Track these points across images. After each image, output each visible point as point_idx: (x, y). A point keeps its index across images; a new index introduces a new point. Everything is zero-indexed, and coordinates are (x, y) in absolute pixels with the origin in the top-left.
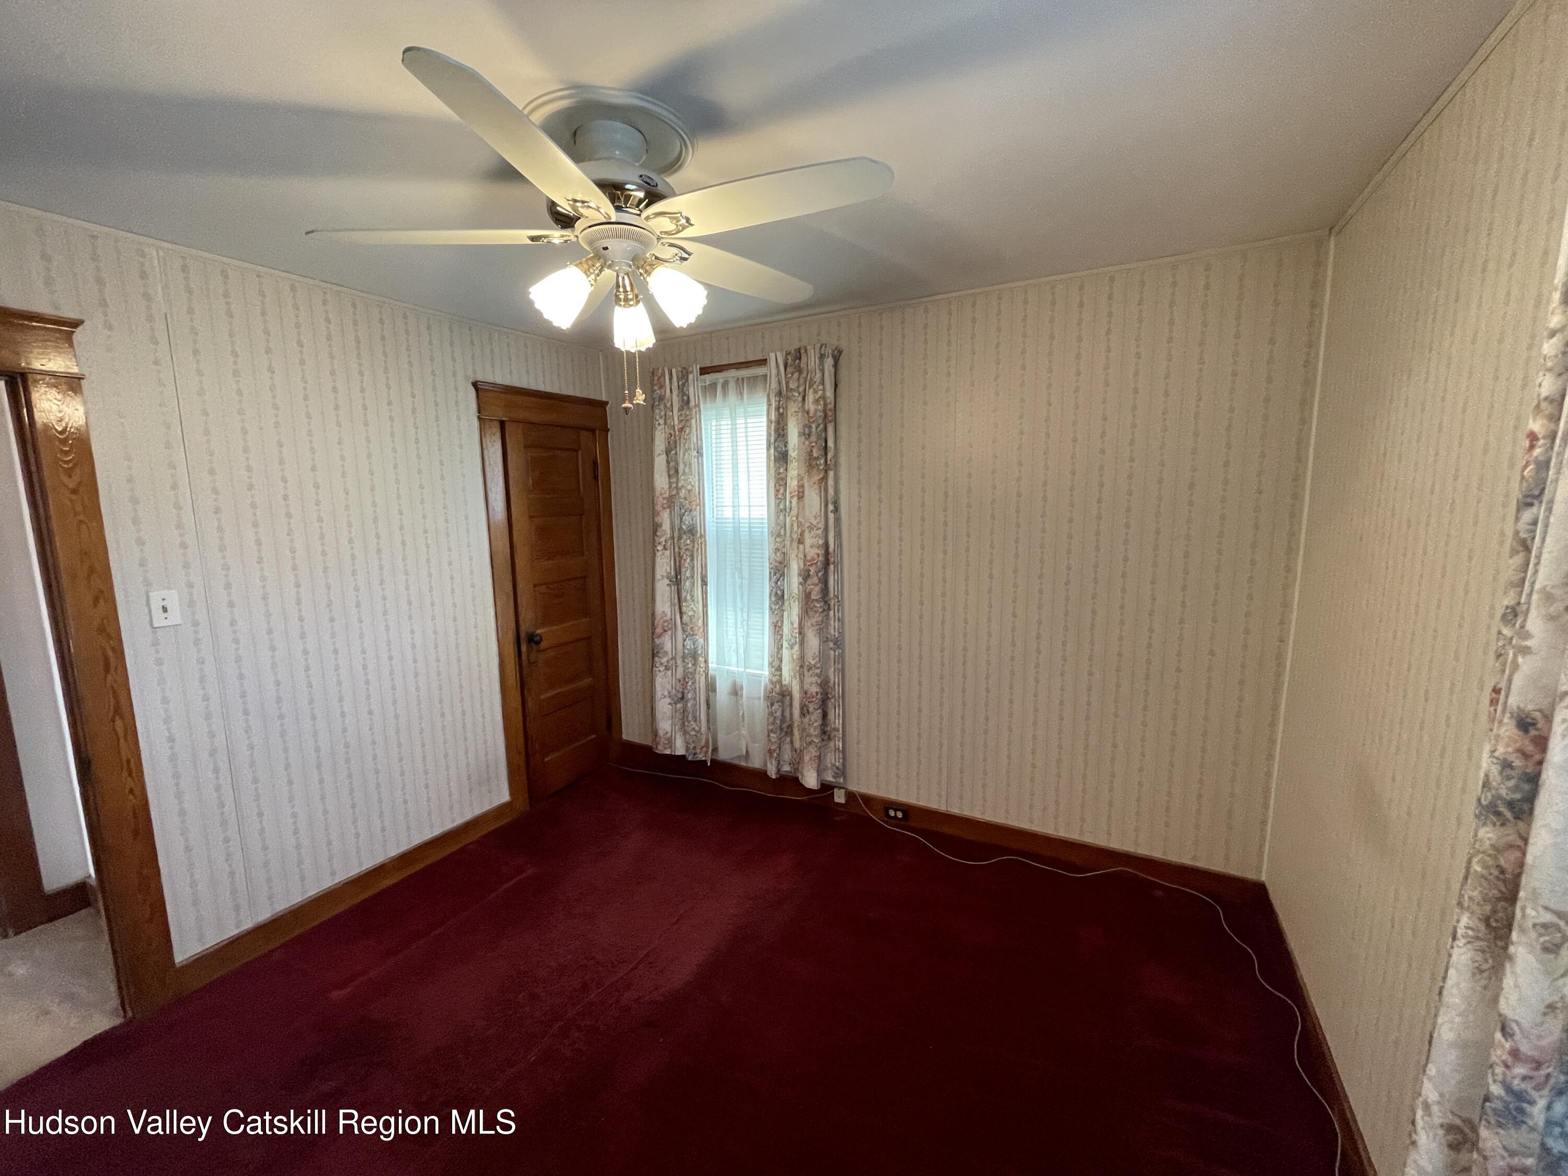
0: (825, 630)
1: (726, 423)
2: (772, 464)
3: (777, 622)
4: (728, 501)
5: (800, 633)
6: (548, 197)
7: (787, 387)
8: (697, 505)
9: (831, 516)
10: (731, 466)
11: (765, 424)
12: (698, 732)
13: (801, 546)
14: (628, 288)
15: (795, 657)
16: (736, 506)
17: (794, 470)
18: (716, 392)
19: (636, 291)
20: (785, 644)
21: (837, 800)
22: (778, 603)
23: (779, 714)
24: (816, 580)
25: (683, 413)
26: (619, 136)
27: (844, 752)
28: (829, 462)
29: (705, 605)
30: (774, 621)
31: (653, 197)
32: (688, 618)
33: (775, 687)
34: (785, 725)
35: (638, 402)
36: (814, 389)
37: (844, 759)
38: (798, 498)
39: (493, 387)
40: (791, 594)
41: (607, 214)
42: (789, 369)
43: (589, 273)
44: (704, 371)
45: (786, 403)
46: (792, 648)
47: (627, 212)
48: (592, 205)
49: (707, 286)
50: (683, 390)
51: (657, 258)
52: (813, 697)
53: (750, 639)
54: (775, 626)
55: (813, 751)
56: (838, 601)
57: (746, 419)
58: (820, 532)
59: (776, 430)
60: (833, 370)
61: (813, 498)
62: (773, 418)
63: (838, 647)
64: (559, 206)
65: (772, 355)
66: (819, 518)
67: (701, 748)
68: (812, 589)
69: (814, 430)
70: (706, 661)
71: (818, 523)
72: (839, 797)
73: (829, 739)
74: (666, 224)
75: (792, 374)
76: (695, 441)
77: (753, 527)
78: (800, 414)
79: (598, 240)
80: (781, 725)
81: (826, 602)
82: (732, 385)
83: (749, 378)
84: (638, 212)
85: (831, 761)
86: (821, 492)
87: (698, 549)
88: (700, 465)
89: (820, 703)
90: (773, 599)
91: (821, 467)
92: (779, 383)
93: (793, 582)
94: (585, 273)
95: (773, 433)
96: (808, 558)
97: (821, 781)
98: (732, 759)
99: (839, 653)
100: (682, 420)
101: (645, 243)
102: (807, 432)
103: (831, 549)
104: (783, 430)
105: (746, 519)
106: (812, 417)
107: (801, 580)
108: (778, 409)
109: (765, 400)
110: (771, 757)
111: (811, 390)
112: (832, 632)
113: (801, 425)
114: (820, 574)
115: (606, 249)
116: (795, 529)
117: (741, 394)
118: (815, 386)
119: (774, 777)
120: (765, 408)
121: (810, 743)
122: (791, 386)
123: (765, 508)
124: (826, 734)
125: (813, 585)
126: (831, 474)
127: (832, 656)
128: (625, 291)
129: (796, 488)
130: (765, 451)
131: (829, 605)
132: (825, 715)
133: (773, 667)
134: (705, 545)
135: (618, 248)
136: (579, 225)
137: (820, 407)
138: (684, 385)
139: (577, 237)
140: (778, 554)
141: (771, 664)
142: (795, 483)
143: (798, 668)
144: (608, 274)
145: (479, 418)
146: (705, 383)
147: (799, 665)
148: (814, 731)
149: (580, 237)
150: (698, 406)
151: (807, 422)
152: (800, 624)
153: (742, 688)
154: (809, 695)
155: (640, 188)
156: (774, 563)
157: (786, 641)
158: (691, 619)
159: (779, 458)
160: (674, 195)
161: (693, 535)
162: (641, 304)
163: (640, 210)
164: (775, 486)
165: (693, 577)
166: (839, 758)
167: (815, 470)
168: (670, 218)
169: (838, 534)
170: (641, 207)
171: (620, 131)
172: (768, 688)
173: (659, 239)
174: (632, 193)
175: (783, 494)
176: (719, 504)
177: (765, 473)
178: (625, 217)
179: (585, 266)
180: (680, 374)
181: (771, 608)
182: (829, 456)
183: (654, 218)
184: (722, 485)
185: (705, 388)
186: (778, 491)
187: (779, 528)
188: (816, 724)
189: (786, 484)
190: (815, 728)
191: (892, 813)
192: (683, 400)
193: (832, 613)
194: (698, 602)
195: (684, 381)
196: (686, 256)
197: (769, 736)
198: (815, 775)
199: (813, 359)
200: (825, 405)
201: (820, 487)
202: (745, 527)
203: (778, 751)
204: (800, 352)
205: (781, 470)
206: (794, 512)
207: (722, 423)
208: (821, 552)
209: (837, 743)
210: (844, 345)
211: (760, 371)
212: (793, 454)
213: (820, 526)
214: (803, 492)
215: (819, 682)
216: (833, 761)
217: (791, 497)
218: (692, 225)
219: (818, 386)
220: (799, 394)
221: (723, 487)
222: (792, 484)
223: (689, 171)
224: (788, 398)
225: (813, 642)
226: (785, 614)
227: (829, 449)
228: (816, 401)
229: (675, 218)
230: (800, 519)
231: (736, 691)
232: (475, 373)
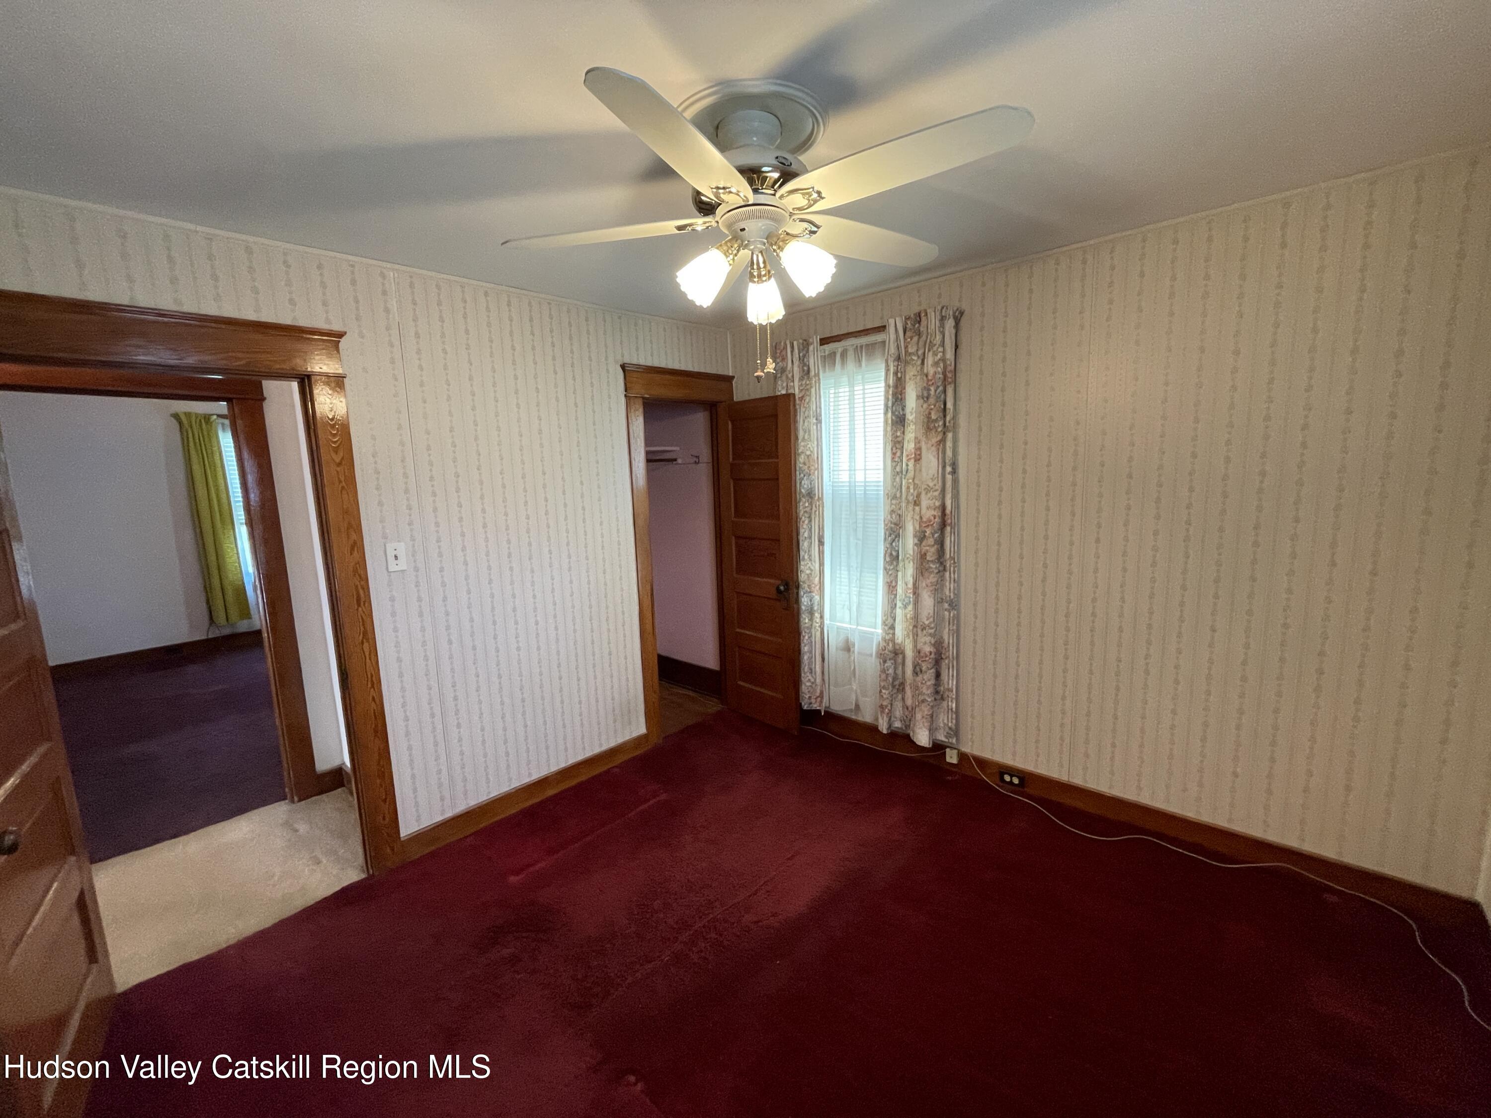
0: (939, 591)
1: (844, 390)
2: (889, 429)
3: (891, 582)
4: (845, 466)
5: (914, 593)
6: (694, 188)
7: (906, 352)
8: (815, 470)
9: (949, 477)
10: (848, 431)
11: (883, 389)
12: (813, 683)
13: (917, 508)
14: (762, 265)
15: (908, 616)
16: (852, 470)
17: (911, 433)
18: (835, 361)
19: (768, 267)
20: (899, 604)
21: (948, 760)
22: (892, 564)
23: (891, 671)
24: (931, 541)
25: (804, 382)
26: (756, 124)
27: (957, 712)
28: (947, 424)
29: (822, 564)
30: (889, 581)
31: (787, 175)
32: (806, 576)
33: (888, 645)
34: (897, 683)
35: (768, 370)
36: (934, 352)
37: (957, 719)
38: (915, 461)
39: (637, 368)
40: (905, 555)
41: (745, 197)
42: (908, 334)
43: (728, 254)
44: (824, 341)
45: (905, 366)
46: (905, 607)
47: (763, 193)
48: (734, 190)
49: (836, 257)
50: (803, 360)
51: (788, 234)
52: (926, 657)
53: (863, 598)
54: (890, 586)
55: (925, 710)
56: (955, 563)
57: (864, 386)
58: (936, 493)
59: (894, 394)
60: (954, 331)
61: (931, 461)
62: (891, 382)
63: (953, 609)
64: (703, 195)
65: (892, 321)
66: (936, 481)
67: (816, 699)
68: (927, 551)
69: (932, 392)
70: (822, 617)
71: (935, 485)
72: (952, 757)
73: (942, 699)
74: (799, 200)
75: (911, 338)
76: (814, 409)
77: (869, 490)
78: (918, 377)
79: (735, 223)
80: (893, 683)
81: (941, 563)
82: (851, 354)
83: (867, 345)
84: (773, 192)
85: (943, 720)
86: (938, 454)
87: (816, 511)
88: (819, 430)
89: (934, 662)
90: (888, 559)
91: (940, 430)
92: (898, 347)
93: (908, 544)
94: (725, 254)
95: (890, 397)
96: (924, 520)
97: (933, 740)
98: (844, 711)
99: (954, 615)
100: (802, 390)
101: (777, 220)
102: (925, 395)
103: (948, 511)
104: (901, 395)
105: (862, 482)
106: (931, 380)
107: (916, 541)
108: (896, 373)
109: (883, 366)
110: (882, 712)
111: (931, 353)
112: (947, 593)
113: (919, 389)
114: (936, 535)
115: (743, 230)
116: (912, 491)
117: (860, 361)
118: (935, 348)
119: (885, 732)
120: (883, 374)
121: (923, 701)
122: (910, 350)
123: (882, 472)
124: (939, 694)
125: (929, 546)
126: (950, 435)
127: (947, 617)
128: (759, 268)
129: (913, 451)
130: (882, 416)
131: (945, 567)
132: (938, 675)
133: (886, 625)
134: (823, 507)
135: (754, 228)
136: (720, 211)
137: (939, 369)
138: (804, 356)
139: (717, 222)
140: (894, 516)
141: (884, 623)
142: (912, 445)
143: (911, 628)
144: (745, 253)
145: (626, 396)
146: (825, 352)
147: (913, 624)
148: (927, 691)
149: (720, 222)
150: (817, 375)
151: (925, 385)
152: (914, 584)
153: (854, 645)
154: (922, 654)
155: (775, 169)
156: (889, 525)
157: (900, 600)
158: (808, 577)
159: (897, 422)
160: (806, 171)
161: (811, 498)
162: (773, 279)
163: (775, 191)
164: (892, 449)
165: (810, 537)
166: (952, 718)
167: (933, 432)
168: (803, 194)
169: (956, 497)
170: (775, 187)
171: (758, 120)
172: (881, 645)
173: (791, 215)
174: (768, 175)
175: (899, 457)
176: (835, 468)
177: (881, 438)
178: (761, 199)
179: (725, 248)
180: (801, 347)
181: (885, 569)
182: (948, 418)
183: (787, 196)
184: (838, 450)
185: (824, 358)
186: (894, 454)
187: (894, 490)
188: (929, 683)
189: (903, 447)
190: (928, 688)
191: (1007, 778)
192: (804, 371)
193: (947, 574)
194: (815, 562)
195: (805, 352)
196: (815, 229)
197: (880, 692)
198: (927, 733)
199: (933, 321)
200: (945, 368)
201: (939, 449)
202: (861, 490)
203: (889, 707)
204: (920, 316)
205: (899, 434)
206: (911, 474)
207: (840, 390)
208: (938, 513)
209: (950, 704)
210: (965, 306)
211: (879, 337)
212: (910, 417)
213: (937, 487)
214: (920, 455)
215: (933, 642)
216: (946, 721)
217: (908, 460)
218: (823, 198)
219: (938, 348)
220: (919, 357)
221: (840, 452)
222: (909, 446)
223: (819, 149)
224: (907, 363)
225: (928, 602)
226: (900, 574)
227: (948, 411)
228: (936, 364)
229: (807, 193)
230: (916, 482)
231: (848, 648)
232: (623, 356)
